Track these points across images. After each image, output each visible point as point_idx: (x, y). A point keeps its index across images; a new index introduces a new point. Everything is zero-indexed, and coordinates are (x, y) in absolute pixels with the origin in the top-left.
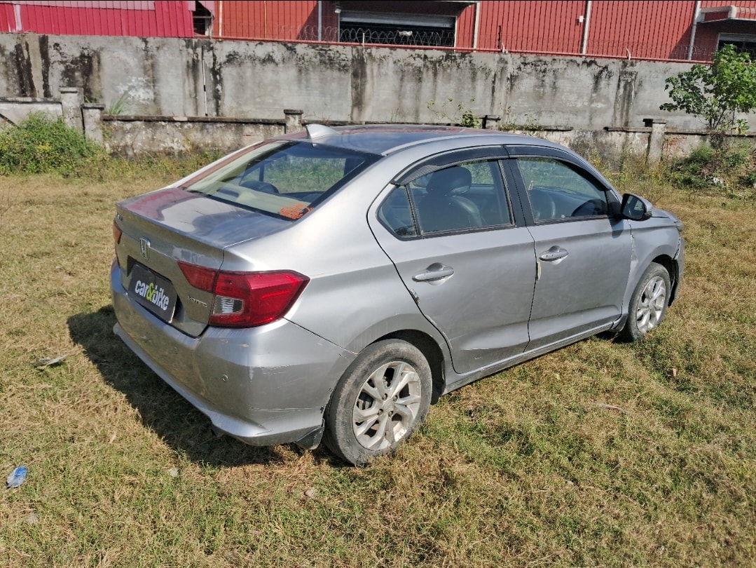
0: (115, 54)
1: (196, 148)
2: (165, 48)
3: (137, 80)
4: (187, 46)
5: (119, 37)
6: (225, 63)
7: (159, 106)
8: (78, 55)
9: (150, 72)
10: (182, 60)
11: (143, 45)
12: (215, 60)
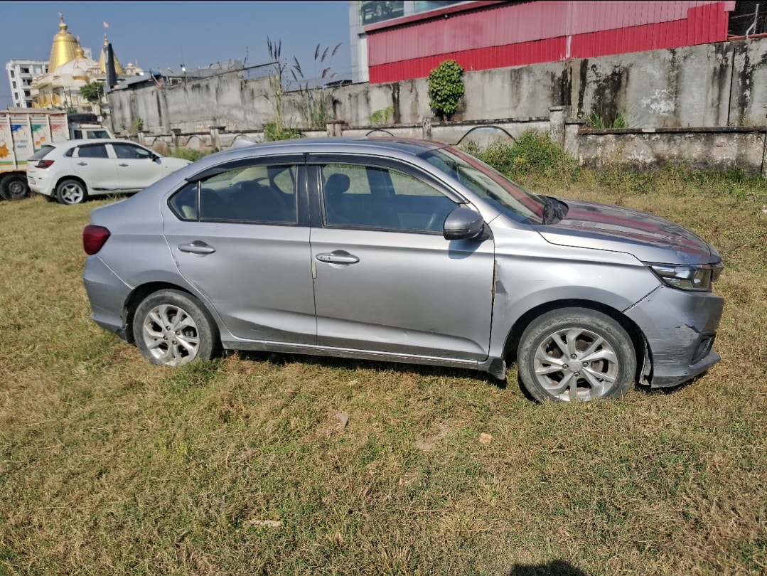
0: (643, 69)
1: (660, 161)
2: (692, 57)
3: (660, 93)
4: (717, 52)
5: (649, 52)
6: (759, 64)
7: (678, 117)
8: (610, 73)
9: (674, 84)
10: (709, 67)
11: (671, 57)
12: (747, 62)
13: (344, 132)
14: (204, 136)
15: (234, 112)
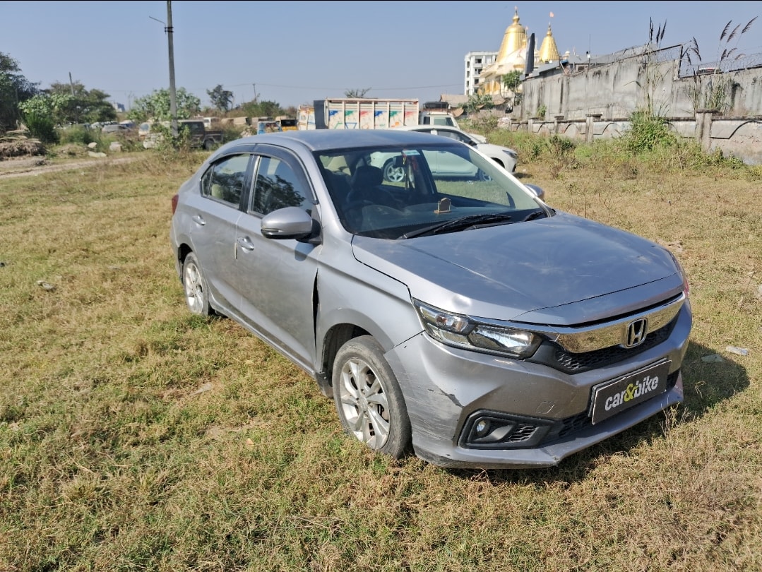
13: (715, 123)
14: (580, 124)
15: (628, 99)
